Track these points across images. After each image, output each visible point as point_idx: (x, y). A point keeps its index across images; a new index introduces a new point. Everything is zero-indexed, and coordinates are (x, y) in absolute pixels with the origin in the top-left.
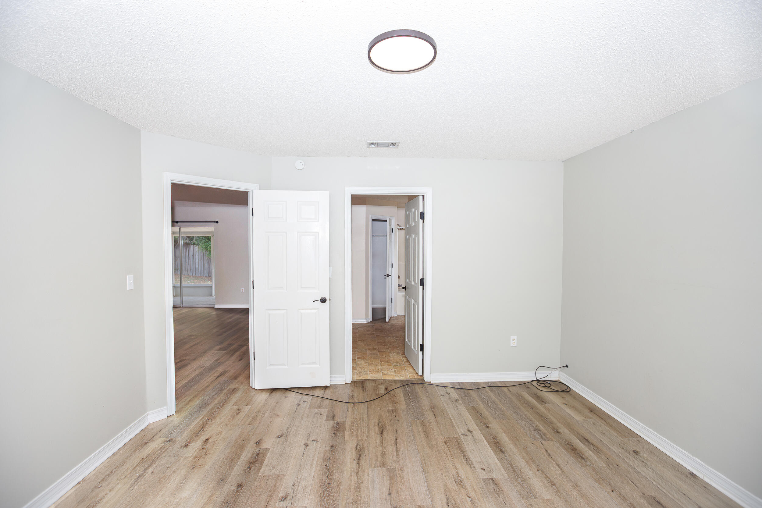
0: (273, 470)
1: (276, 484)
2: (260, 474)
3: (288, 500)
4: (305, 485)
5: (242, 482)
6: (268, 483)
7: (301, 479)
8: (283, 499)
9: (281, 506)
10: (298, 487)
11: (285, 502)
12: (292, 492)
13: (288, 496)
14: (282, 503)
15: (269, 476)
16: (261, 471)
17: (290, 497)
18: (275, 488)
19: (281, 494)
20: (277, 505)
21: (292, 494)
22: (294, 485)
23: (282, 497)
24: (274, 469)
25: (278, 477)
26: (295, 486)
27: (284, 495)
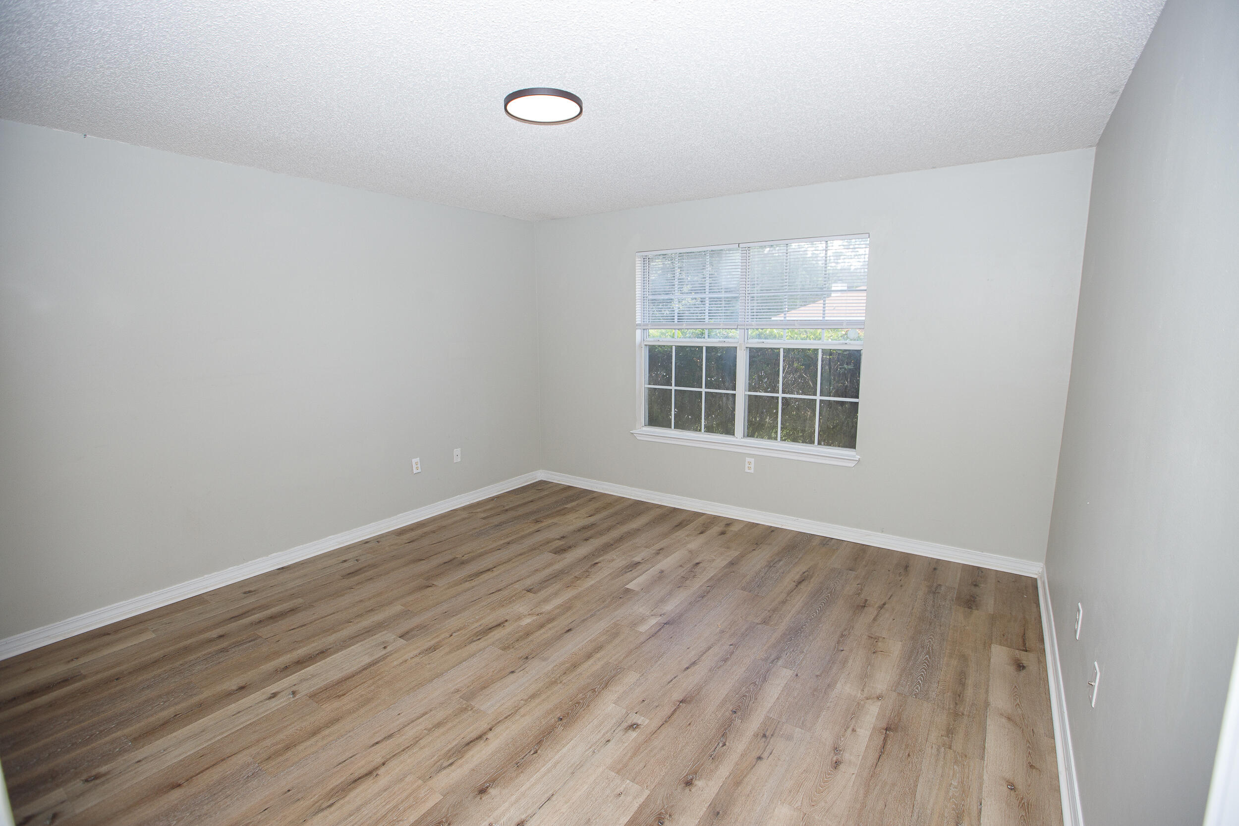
0: (622, 789)
1: (631, 758)
2: (647, 792)
3: (629, 723)
4: (592, 733)
5: (684, 789)
6: (642, 765)
7: (590, 748)
8: (635, 726)
9: (643, 718)
10: (604, 735)
11: (635, 721)
12: (616, 731)
13: (625, 727)
14: (639, 722)
15: (633, 780)
16: (641, 800)
17: (625, 725)
18: (636, 751)
19: (633, 734)
20: (647, 721)
21: (620, 728)
22: (608, 741)
23: (634, 729)
24: (618, 791)
25: (621, 768)
26: (607, 739)
27: (630, 732)
